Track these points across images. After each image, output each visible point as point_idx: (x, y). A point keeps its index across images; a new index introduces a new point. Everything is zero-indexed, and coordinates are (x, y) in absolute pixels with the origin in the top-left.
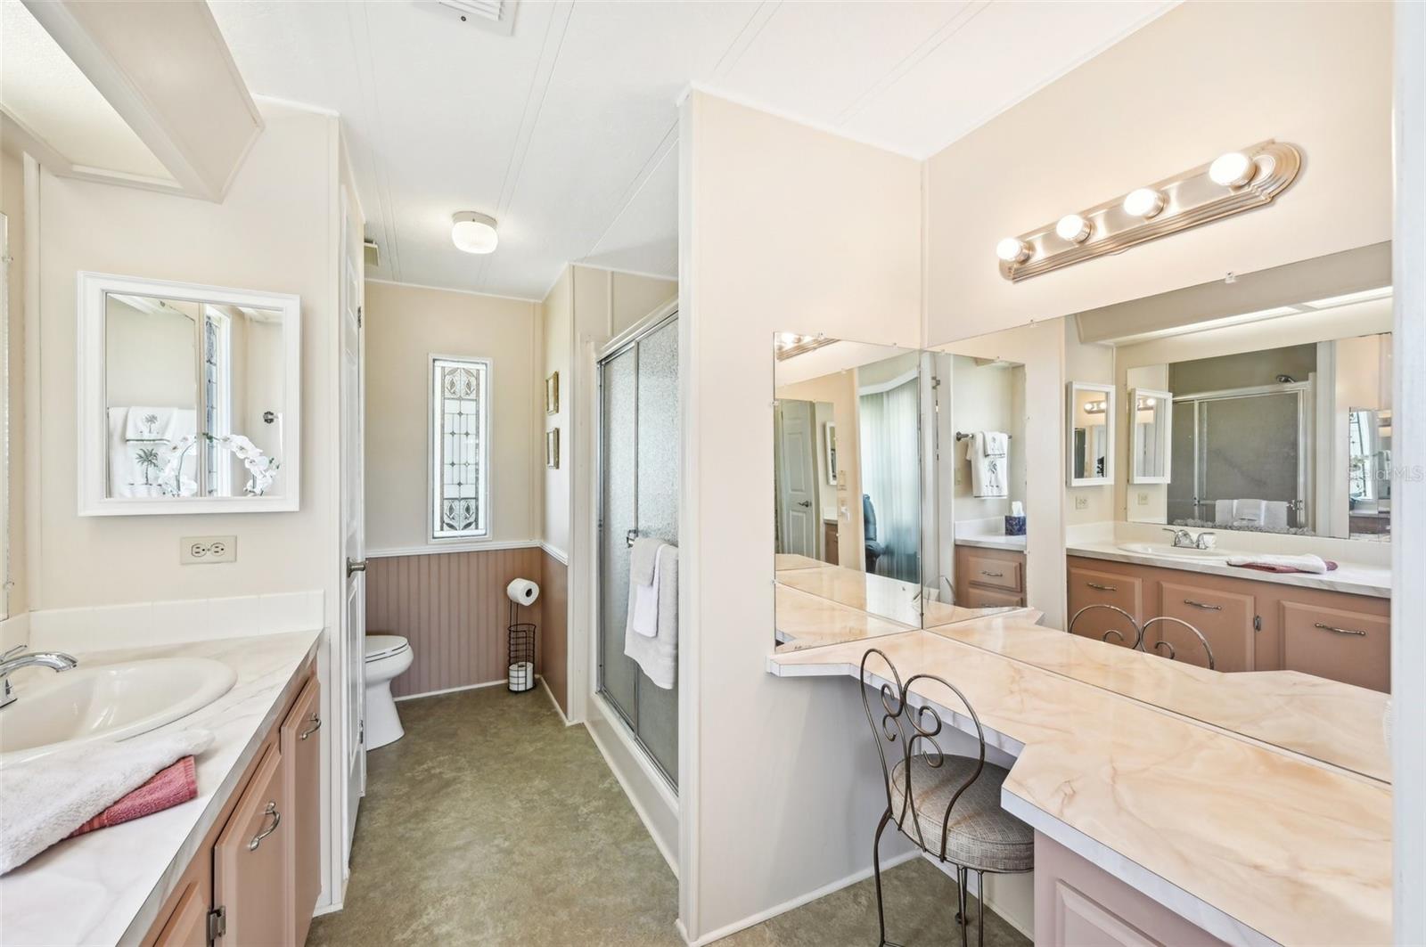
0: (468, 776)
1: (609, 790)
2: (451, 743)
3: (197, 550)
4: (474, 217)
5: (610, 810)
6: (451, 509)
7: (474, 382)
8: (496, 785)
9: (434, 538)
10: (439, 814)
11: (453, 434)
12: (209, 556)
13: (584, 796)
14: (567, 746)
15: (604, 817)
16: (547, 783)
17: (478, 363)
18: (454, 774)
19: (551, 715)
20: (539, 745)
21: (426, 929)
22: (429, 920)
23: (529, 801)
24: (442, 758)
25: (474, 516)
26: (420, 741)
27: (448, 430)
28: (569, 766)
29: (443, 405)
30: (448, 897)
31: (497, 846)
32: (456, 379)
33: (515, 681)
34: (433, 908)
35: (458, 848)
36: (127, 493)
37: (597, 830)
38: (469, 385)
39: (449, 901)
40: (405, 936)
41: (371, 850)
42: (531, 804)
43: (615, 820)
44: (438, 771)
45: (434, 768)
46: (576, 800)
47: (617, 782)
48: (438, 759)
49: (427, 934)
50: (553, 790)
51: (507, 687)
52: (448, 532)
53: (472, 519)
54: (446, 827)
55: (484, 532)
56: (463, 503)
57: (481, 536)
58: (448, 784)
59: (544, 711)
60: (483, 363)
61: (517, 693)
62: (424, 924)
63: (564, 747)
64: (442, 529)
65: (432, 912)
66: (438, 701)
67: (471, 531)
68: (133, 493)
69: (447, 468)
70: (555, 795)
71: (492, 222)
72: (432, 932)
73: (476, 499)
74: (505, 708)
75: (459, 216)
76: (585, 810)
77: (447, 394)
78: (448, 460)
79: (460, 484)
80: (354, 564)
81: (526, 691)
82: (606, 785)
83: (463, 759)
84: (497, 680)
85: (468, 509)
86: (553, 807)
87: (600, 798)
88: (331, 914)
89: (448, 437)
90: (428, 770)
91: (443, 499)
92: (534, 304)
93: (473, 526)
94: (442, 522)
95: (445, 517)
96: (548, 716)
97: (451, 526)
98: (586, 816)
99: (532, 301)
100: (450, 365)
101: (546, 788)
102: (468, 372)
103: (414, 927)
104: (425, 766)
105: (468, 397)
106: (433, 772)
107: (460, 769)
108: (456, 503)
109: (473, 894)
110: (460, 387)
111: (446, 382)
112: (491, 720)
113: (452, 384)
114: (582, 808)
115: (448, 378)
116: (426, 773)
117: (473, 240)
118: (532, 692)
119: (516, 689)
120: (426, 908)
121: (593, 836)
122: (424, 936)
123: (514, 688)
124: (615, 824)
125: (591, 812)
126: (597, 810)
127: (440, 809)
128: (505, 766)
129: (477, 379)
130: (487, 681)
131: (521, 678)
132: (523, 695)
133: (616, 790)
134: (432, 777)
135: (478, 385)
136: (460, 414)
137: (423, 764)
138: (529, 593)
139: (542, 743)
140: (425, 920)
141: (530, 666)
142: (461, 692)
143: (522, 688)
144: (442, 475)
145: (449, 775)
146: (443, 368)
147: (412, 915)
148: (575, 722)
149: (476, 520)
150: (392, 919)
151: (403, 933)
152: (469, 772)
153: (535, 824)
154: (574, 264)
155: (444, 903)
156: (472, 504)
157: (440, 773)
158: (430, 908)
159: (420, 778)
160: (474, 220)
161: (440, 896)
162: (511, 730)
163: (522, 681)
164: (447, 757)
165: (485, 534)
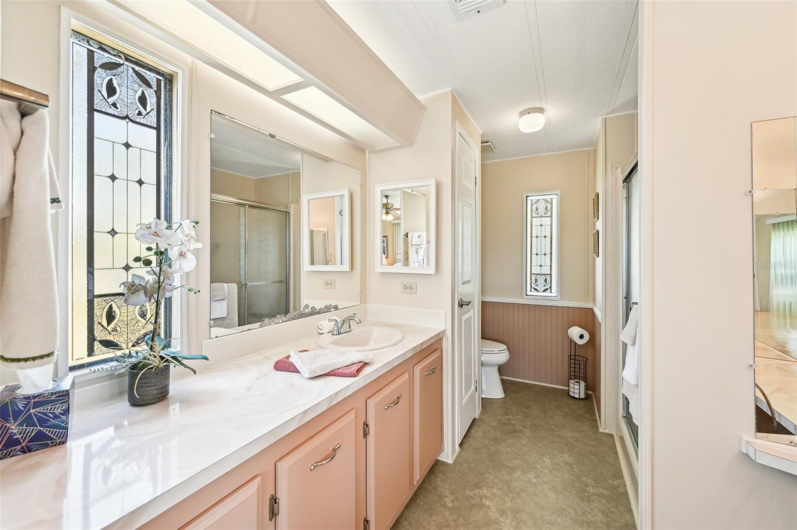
0: (528, 433)
1: (616, 488)
2: (525, 411)
3: (406, 288)
4: (529, 111)
5: (611, 501)
6: (536, 280)
7: (549, 207)
8: (541, 445)
9: (526, 295)
10: (506, 444)
11: (537, 237)
12: (409, 291)
13: (595, 481)
14: (595, 444)
15: (604, 503)
16: (572, 460)
17: (552, 195)
18: (521, 428)
19: (591, 419)
20: (577, 435)
21: (480, 497)
22: (483, 493)
23: (557, 464)
24: (518, 417)
25: (549, 285)
26: (511, 403)
27: (534, 235)
28: (591, 456)
29: (532, 221)
30: (495, 489)
31: (529, 479)
32: (539, 206)
33: (572, 390)
34: (487, 489)
35: (509, 467)
36: (413, 265)
37: (596, 507)
38: (546, 208)
39: (495, 491)
40: (470, 493)
41: (471, 445)
42: (557, 467)
43: (614, 510)
44: (514, 422)
45: (512, 420)
46: (588, 480)
47: (625, 486)
48: (516, 416)
49: (479, 499)
50: (575, 466)
51: (568, 392)
52: (534, 293)
53: (548, 287)
54: (507, 453)
55: (555, 295)
56: (543, 276)
57: (553, 296)
58: (516, 431)
59: (588, 416)
60: (554, 194)
61: (573, 398)
62: (480, 493)
63: (592, 443)
64: (531, 291)
65: (485, 491)
66: (528, 386)
67: (547, 294)
68: (414, 265)
69: (534, 256)
70: (575, 470)
71: (541, 110)
72: (481, 500)
73: (551, 275)
74: (563, 404)
75: (522, 114)
76: (592, 490)
77: (534, 215)
78: (534, 252)
79: (541, 266)
80: (464, 302)
81: (579, 399)
82: (615, 483)
83: (528, 423)
84: (562, 385)
85: (546, 280)
86: (571, 477)
87: (607, 489)
88: (447, 463)
89: (534, 239)
90: (509, 420)
91: (531, 274)
92: (589, 151)
93: (549, 290)
94: (531, 287)
95: (533, 284)
96: (588, 419)
97: (536, 290)
98: (591, 494)
99: (587, 149)
100: (535, 198)
101: (571, 462)
102: (546, 201)
103: (476, 491)
104: (508, 417)
105: (545, 215)
106: (511, 421)
107: (525, 427)
108: (539, 276)
109: (507, 495)
110: (542, 211)
111: (533, 208)
112: (552, 407)
113: (537, 209)
114: (590, 488)
115: (534, 206)
116: (508, 421)
117: (531, 124)
118: (584, 400)
119: (573, 396)
120: (484, 486)
121: (592, 510)
122: (477, 499)
123: (572, 394)
124: (612, 512)
125: (596, 494)
126: (601, 495)
127: (507, 442)
128: (550, 437)
129: (551, 204)
130: (557, 385)
131: (577, 389)
132: (577, 401)
133: (621, 490)
134: (510, 424)
135: (552, 208)
136: (541, 225)
137: (508, 415)
138: (581, 337)
139: (578, 434)
140: (481, 492)
141: (583, 384)
142: (541, 385)
143: (577, 396)
144: (531, 261)
145: (518, 427)
146: (532, 200)
147: (477, 486)
148: (607, 431)
149: (551, 287)
150: (468, 482)
151: (470, 491)
152: (529, 430)
153: (556, 479)
154: (605, 116)
155: (492, 490)
156: (548, 278)
157: (515, 424)
158: (485, 488)
159: (504, 422)
160: (529, 113)
161: (492, 485)
162: (562, 418)
163: (577, 391)
164: (521, 417)
165: (556, 296)
